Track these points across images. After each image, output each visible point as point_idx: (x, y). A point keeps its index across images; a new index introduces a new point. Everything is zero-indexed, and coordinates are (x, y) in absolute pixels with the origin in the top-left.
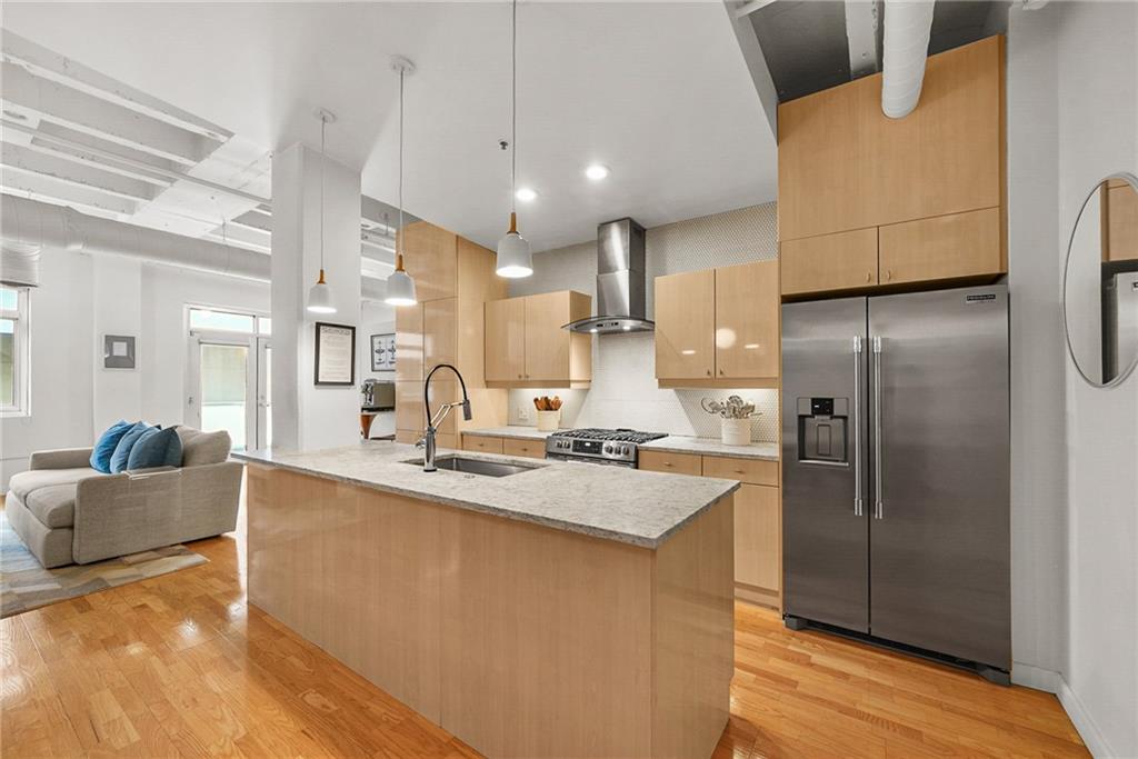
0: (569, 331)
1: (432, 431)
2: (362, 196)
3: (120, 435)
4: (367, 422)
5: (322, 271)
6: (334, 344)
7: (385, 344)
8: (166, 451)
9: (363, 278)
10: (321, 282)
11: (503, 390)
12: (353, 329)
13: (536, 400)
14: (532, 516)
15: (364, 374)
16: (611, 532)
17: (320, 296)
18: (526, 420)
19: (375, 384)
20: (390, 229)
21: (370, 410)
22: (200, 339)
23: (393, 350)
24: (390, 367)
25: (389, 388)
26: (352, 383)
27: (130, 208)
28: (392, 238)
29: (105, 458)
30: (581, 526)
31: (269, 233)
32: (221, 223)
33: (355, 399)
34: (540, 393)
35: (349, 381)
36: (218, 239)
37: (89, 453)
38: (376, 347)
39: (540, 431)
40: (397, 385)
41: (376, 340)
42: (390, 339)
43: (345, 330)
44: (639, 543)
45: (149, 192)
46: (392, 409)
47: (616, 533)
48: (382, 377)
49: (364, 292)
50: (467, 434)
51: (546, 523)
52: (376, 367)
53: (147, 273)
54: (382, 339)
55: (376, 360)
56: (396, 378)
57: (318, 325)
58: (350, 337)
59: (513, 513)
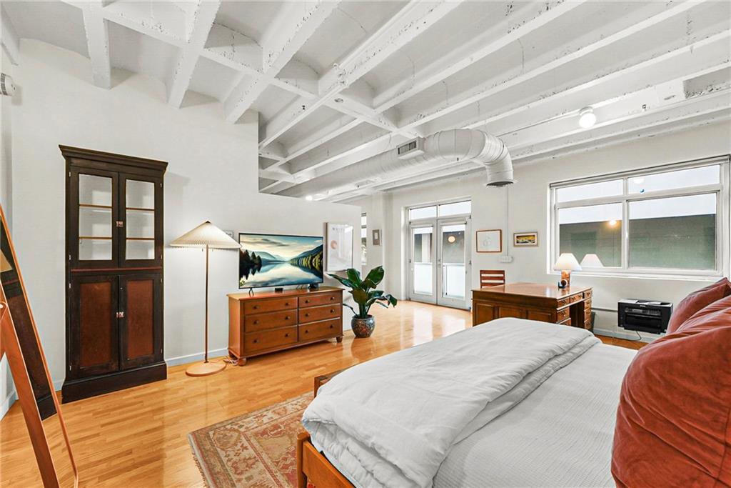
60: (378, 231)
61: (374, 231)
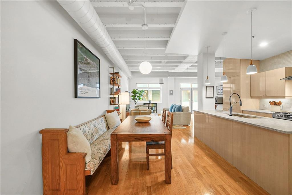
0: (285, 80)
1: (231, 108)
2: (215, 57)
3: (173, 106)
4: (216, 106)
5: (207, 77)
6: (210, 90)
7: (220, 88)
8: (180, 109)
9: (215, 73)
10: (207, 79)
11: (258, 99)
12: (213, 86)
13: (270, 102)
14: (253, 124)
15: (215, 95)
16: (274, 129)
17: (207, 81)
18: (267, 108)
19: (218, 98)
20: (221, 61)
21: (216, 104)
22: (182, 89)
23: (222, 89)
24: (221, 93)
25: (222, 98)
26: (213, 97)
27: (174, 69)
28: (222, 63)
29: (171, 110)
30: (266, 127)
31: (197, 68)
32: (187, 68)
33: (213, 101)
34: (272, 100)
35: (212, 97)
36: (186, 71)
37: (169, 109)
38: (218, 89)
39: (271, 111)
40: (223, 98)
41: (218, 87)
42: (221, 87)
43: (212, 87)
44: (281, 132)
45: (177, 66)
46: (222, 104)
47: (275, 129)
48: (219, 96)
49: (216, 76)
50: (244, 110)
51: (257, 126)
52: (218, 94)
53: (175, 79)
54: (219, 87)
55: (218, 92)
56: (223, 96)
57: (206, 86)
58: (213, 88)
59: (249, 123)
61: (170, 91)
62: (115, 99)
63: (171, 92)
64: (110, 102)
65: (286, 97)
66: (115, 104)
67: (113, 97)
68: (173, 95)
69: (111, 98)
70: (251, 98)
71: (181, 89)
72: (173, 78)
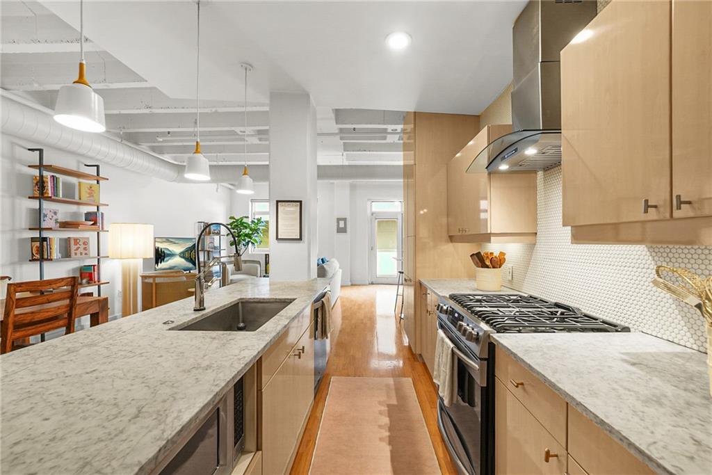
12: (301, 202)
22: (376, 217)
26: (301, 239)
35: (298, 238)
43: (294, 203)
53: (353, 187)
57: (278, 202)
58: (298, 208)
60: (345, 220)
61: (339, 220)
62: (45, 243)
63: (342, 224)
64: (33, 254)
65: (492, 238)
66: (46, 257)
67: (38, 236)
68: (346, 232)
69: (33, 240)
70: (451, 241)
71: (372, 214)
72: (348, 182)
